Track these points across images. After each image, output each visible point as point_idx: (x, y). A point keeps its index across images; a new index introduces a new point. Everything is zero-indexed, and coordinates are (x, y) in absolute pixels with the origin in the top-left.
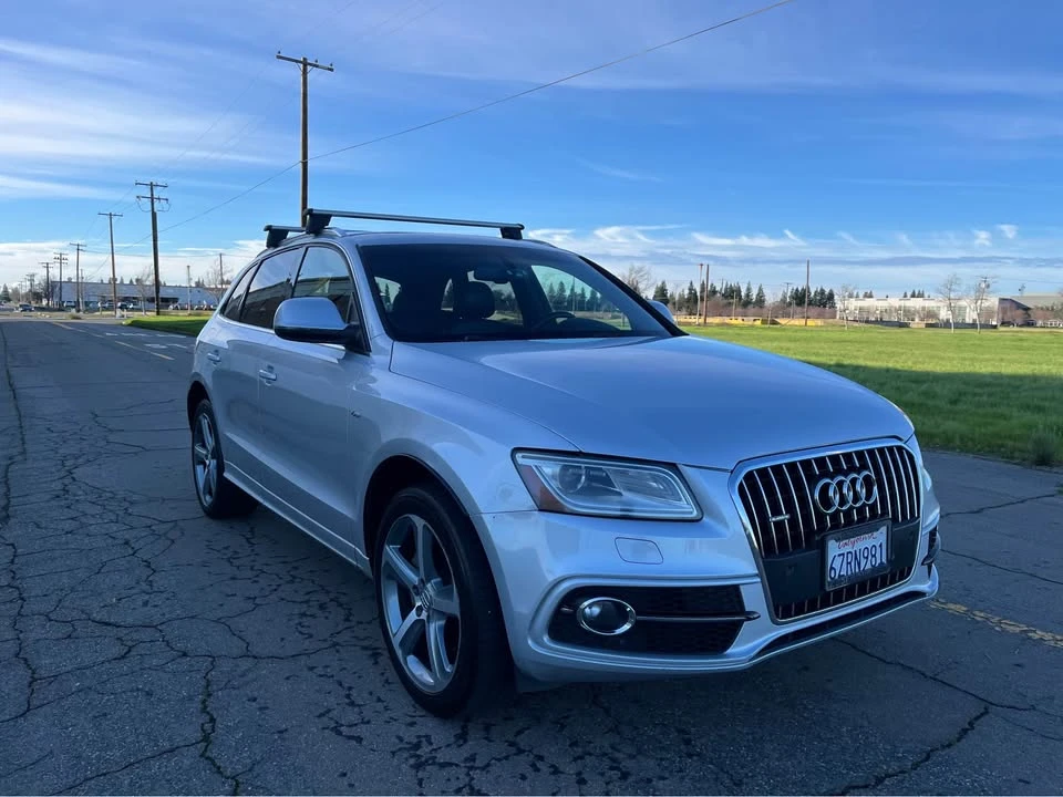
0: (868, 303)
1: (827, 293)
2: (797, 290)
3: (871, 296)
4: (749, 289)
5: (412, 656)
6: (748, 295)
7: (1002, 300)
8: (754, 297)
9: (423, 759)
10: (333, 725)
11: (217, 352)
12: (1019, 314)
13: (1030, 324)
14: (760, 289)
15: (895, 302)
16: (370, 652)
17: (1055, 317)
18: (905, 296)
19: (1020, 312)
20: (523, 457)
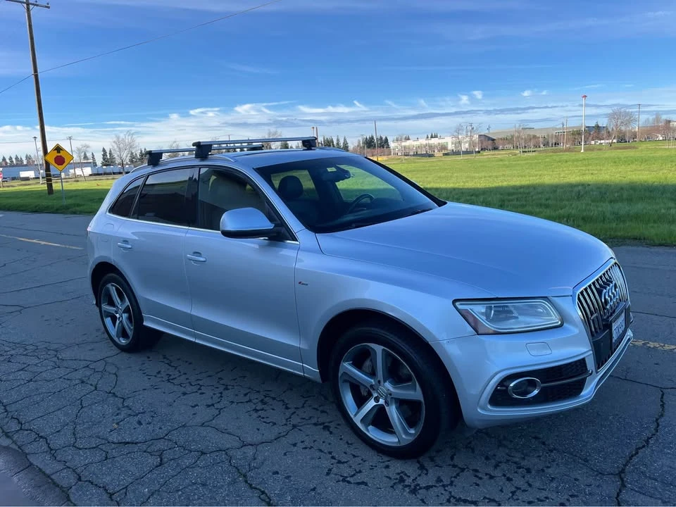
0: (407, 143)
1: (384, 138)
2: (366, 138)
3: (409, 139)
4: (338, 140)
5: (371, 426)
6: (338, 144)
7: (480, 136)
8: (342, 144)
9: (412, 487)
10: (341, 478)
11: (126, 241)
12: (490, 143)
13: (495, 149)
14: (345, 140)
15: (423, 141)
16: (322, 427)
17: (509, 143)
18: (428, 137)
19: (490, 142)
20: (461, 304)
